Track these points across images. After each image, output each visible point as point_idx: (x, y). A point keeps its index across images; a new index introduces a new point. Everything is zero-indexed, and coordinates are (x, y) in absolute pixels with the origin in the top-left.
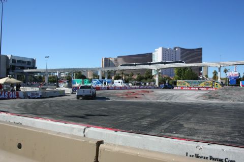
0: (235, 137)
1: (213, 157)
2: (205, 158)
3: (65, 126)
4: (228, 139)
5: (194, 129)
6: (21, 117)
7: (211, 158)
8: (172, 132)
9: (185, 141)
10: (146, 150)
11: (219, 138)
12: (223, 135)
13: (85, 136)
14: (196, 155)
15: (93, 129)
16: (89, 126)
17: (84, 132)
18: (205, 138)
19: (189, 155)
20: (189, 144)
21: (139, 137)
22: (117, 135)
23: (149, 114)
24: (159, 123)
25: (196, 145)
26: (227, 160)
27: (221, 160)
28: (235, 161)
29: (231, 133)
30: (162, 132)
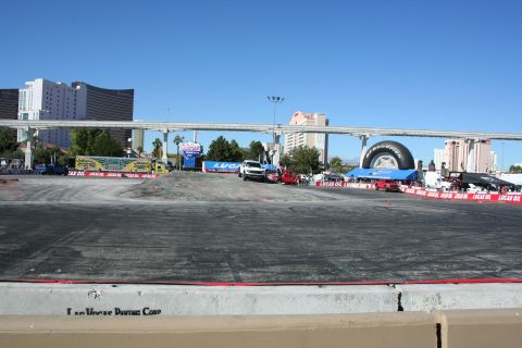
0: (182, 269)
1: (122, 309)
2: (105, 313)
4: (168, 272)
5: (104, 259)
7: (118, 312)
8: (53, 271)
9: (66, 285)
11: (152, 273)
12: (160, 267)
14: (87, 310)
19: (72, 312)
20: (72, 291)
24: (26, 252)
25: (88, 290)
26: (147, 311)
27: (136, 313)
28: (159, 311)
29: (175, 261)
30: (30, 273)
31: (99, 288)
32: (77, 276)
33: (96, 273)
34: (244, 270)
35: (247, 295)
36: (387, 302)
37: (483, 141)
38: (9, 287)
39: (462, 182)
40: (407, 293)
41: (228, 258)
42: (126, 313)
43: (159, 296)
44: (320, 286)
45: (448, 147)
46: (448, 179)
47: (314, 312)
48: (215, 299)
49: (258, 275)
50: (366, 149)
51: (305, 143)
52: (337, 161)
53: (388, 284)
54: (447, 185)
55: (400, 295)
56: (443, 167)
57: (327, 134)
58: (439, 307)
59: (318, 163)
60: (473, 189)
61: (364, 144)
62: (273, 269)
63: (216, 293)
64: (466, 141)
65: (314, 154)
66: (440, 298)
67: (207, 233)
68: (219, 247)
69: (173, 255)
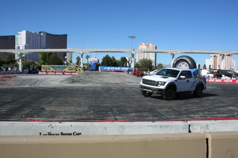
0: (90, 115)
1: (64, 133)
2: (56, 135)
4: (84, 117)
5: (55, 111)
7: (62, 134)
8: (33, 117)
9: (39, 122)
11: (77, 117)
12: (80, 114)
14: (49, 133)
19: (42, 134)
20: (41, 125)
23: (9, 100)
24: (20, 109)
25: (49, 125)
26: (75, 134)
27: (70, 134)
28: (80, 134)
29: (87, 111)
30: (22, 118)
31: (53, 124)
32: (44, 119)
34: (119, 115)
35: (120, 126)
36: (183, 129)
37: (229, 55)
38: (14, 123)
39: (219, 74)
40: (193, 125)
41: (111, 110)
42: (66, 134)
43: (80, 127)
44: (153, 121)
45: (212, 58)
46: (212, 73)
47: (151, 133)
48: (105, 128)
49: (125, 117)
50: (174, 59)
51: (145, 57)
52: (161, 66)
53: (184, 121)
54: (212, 75)
55: (190, 125)
56: (210, 67)
57: (156, 53)
58: (207, 131)
59: (152, 66)
60: (224, 77)
61: (173, 57)
62: (131, 114)
63: (106, 125)
64: (221, 55)
65: (150, 62)
66: (208, 126)
67: (102, 99)
68: (107, 105)
69: (86, 109)
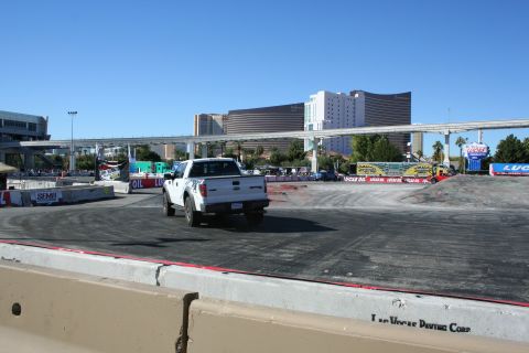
0: (476, 282)
1: (427, 322)
2: (409, 324)
3: (115, 264)
4: (461, 285)
5: (393, 266)
6: (18, 247)
7: (423, 324)
8: (344, 274)
9: (371, 291)
10: (288, 311)
12: (451, 278)
13: (158, 284)
14: (391, 318)
15: (176, 269)
16: (166, 262)
17: (157, 275)
18: (415, 283)
19: (377, 318)
20: (377, 297)
21: (273, 285)
22: (227, 281)
24: (319, 254)
25: (392, 298)
26: (454, 328)
27: (442, 328)
28: (468, 330)
29: (469, 273)
30: (324, 274)
31: (403, 297)
33: (385, 279)
42: (430, 326)
43: (469, 312)
67: (503, 244)
68: (520, 261)
69: (465, 265)
